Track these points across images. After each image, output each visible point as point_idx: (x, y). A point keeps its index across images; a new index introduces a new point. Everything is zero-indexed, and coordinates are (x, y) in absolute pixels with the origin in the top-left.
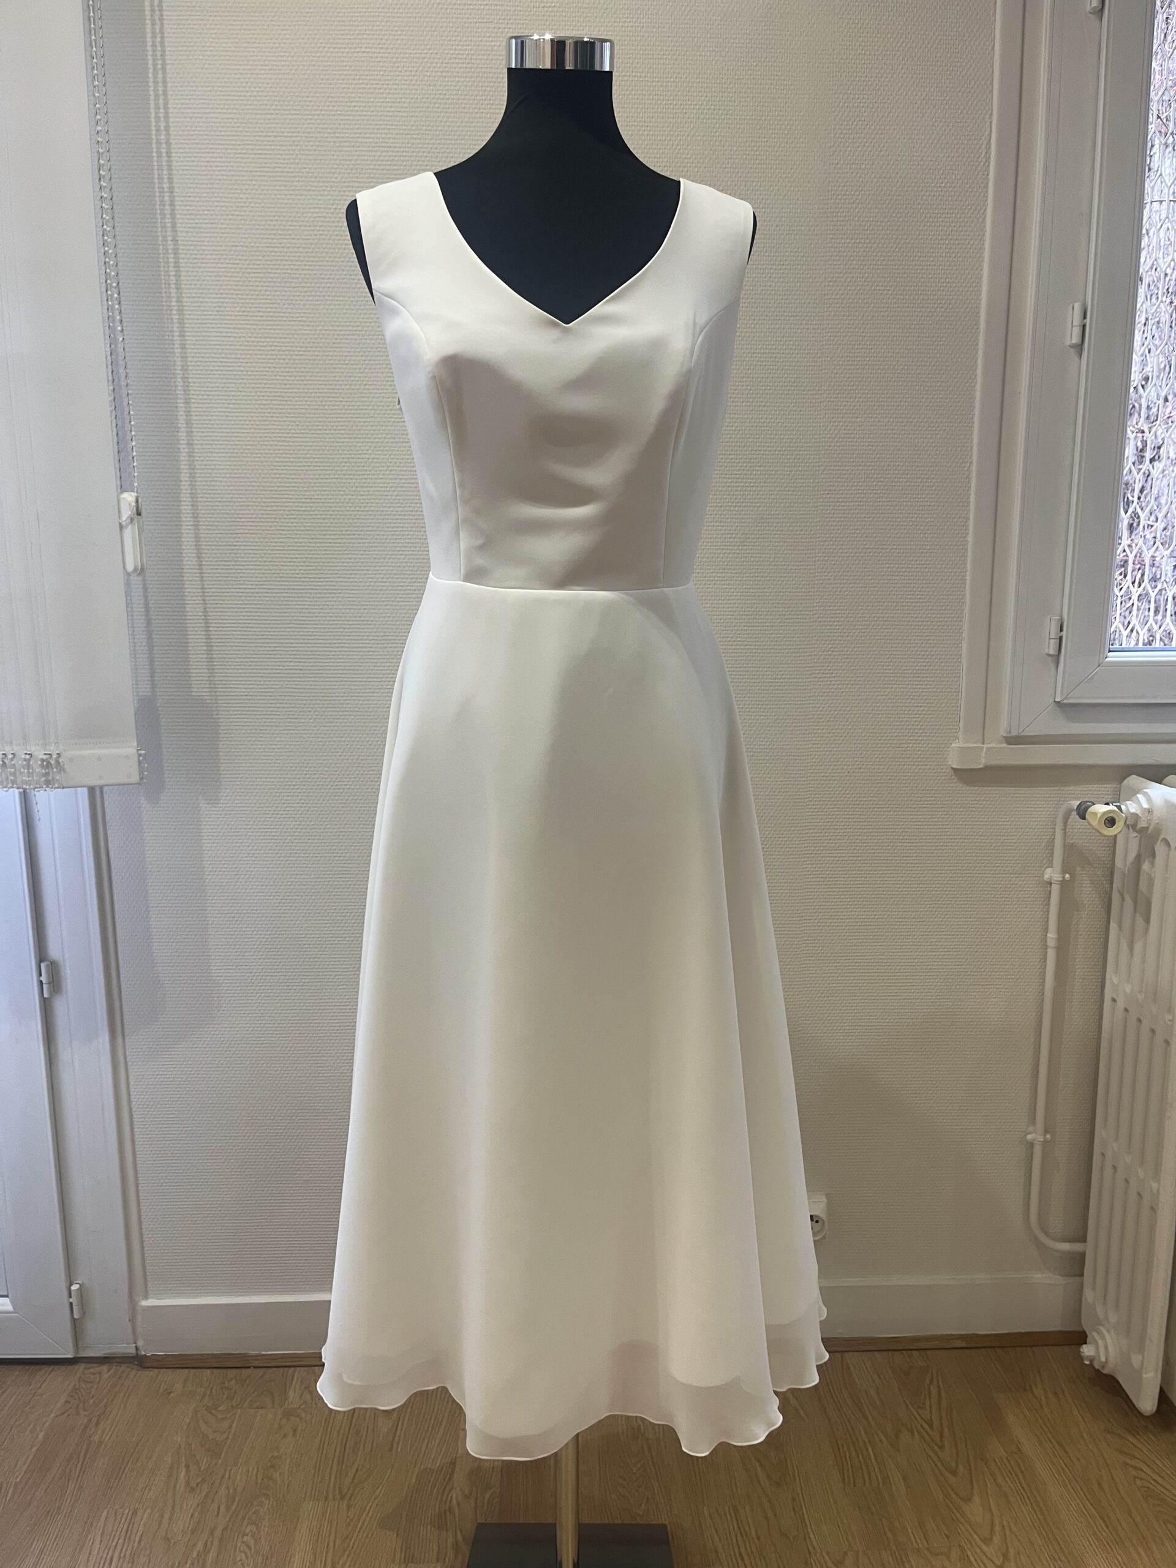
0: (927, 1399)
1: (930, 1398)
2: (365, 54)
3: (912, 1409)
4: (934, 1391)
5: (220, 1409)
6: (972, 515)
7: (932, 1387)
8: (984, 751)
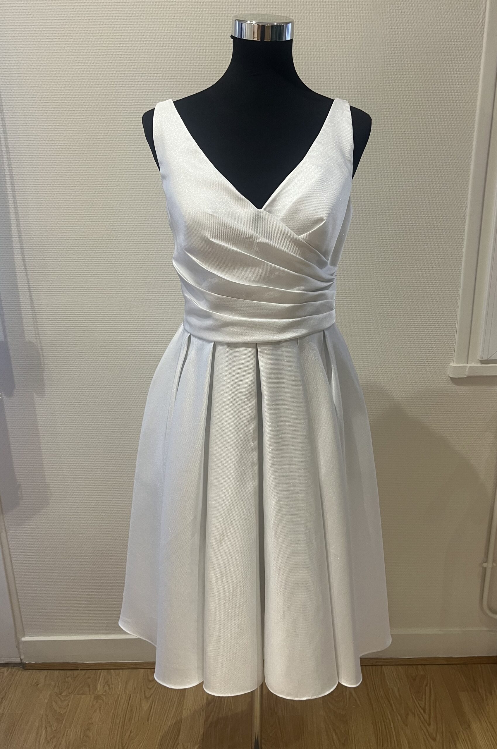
0: (424, 696)
1: (425, 695)
3: (416, 701)
4: (427, 689)
5: (62, 694)
7: (427, 688)
8: (468, 368)
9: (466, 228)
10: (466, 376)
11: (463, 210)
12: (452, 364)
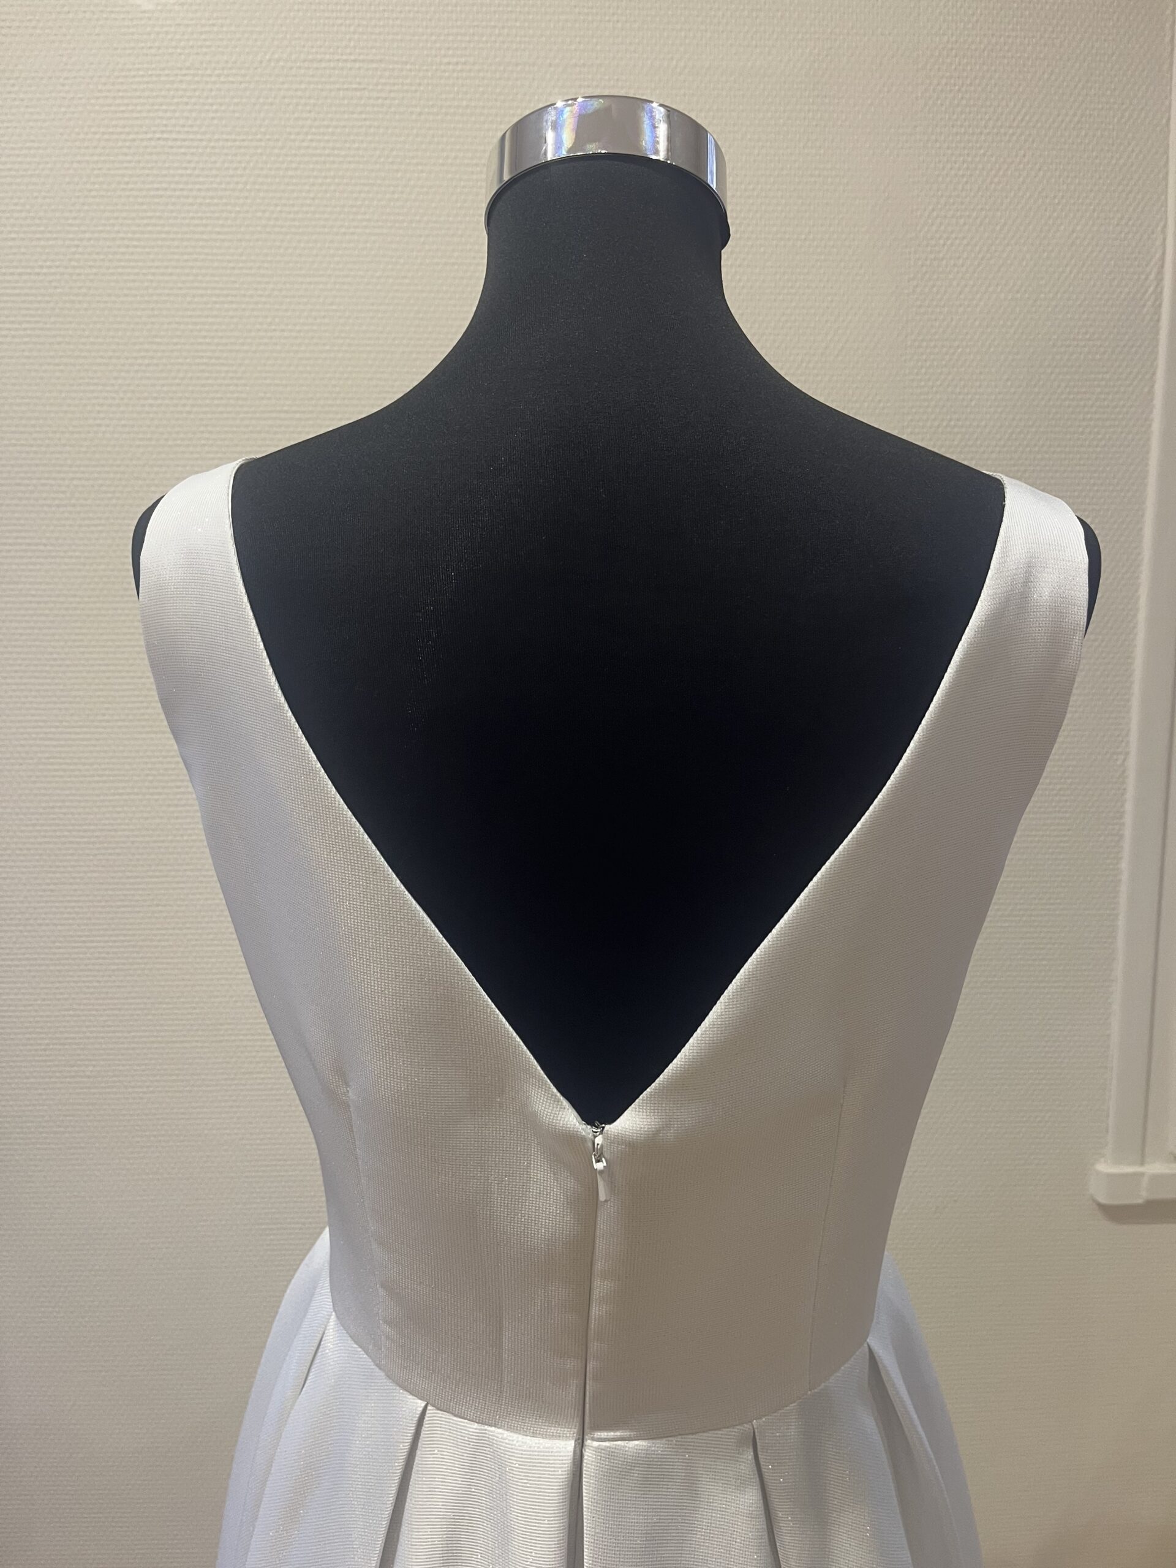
8: (1145, 1181)
10: (1140, 1201)
12: (1104, 1167)
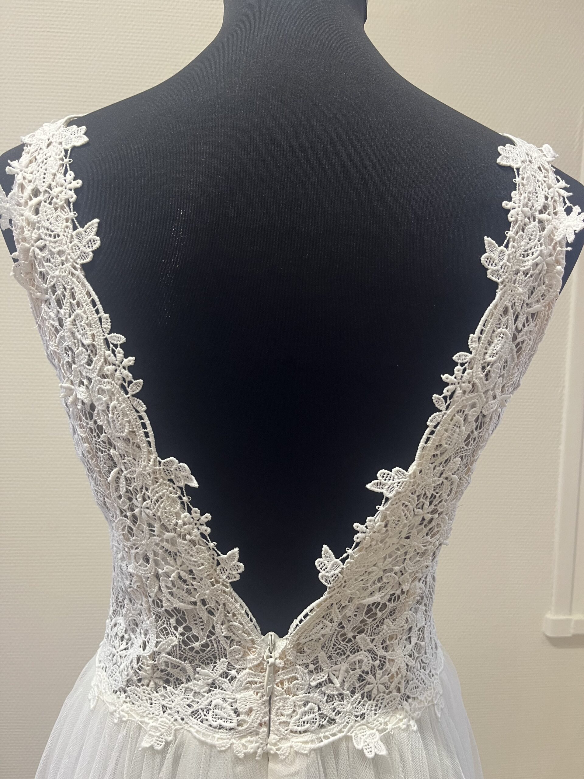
2: (49, 34)
6: (564, 430)
8: (572, 624)
9: (564, 416)
10: (569, 635)
11: (559, 391)
12: (550, 616)
